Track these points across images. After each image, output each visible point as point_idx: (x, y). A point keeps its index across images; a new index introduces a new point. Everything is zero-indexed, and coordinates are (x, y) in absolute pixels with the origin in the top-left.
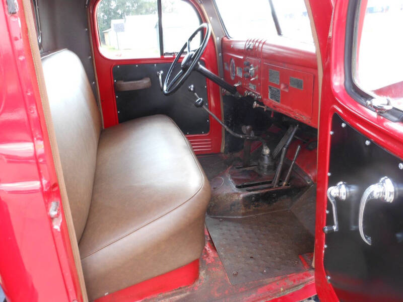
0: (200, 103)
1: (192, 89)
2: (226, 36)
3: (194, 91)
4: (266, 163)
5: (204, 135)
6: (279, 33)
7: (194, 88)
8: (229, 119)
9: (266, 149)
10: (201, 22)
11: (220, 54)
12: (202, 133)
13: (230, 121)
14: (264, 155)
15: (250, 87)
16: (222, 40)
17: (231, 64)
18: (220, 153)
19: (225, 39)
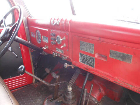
0: (22, 70)
1: (10, 50)
2: (29, 16)
3: (12, 51)
4: (71, 96)
5: (21, 75)
6: (74, 13)
7: (12, 49)
8: (36, 64)
9: (69, 87)
10: (12, 6)
11: (27, 27)
12: (20, 75)
13: (36, 65)
14: (69, 92)
15: (57, 51)
16: (27, 19)
17: (36, 34)
18: (32, 83)
19: (29, 18)
